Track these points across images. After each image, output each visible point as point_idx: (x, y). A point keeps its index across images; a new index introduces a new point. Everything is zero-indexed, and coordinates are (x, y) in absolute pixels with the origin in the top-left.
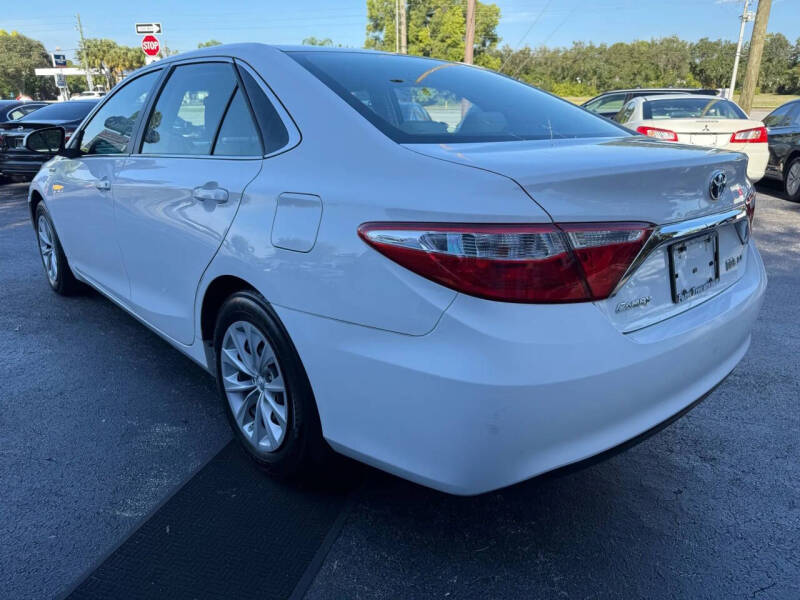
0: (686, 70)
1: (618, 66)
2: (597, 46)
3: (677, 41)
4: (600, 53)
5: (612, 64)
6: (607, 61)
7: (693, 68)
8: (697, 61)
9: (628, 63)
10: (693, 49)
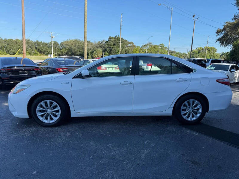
0: (34, 49)
1: (12, 46)
2: (4, 39)
3: (30, 41)
4: (5, 42)
5: (10, 45)
6: (8, 44)
7: (36, 48)
8: (36, 46)
9: (16, 45)
10: (35, 43)
